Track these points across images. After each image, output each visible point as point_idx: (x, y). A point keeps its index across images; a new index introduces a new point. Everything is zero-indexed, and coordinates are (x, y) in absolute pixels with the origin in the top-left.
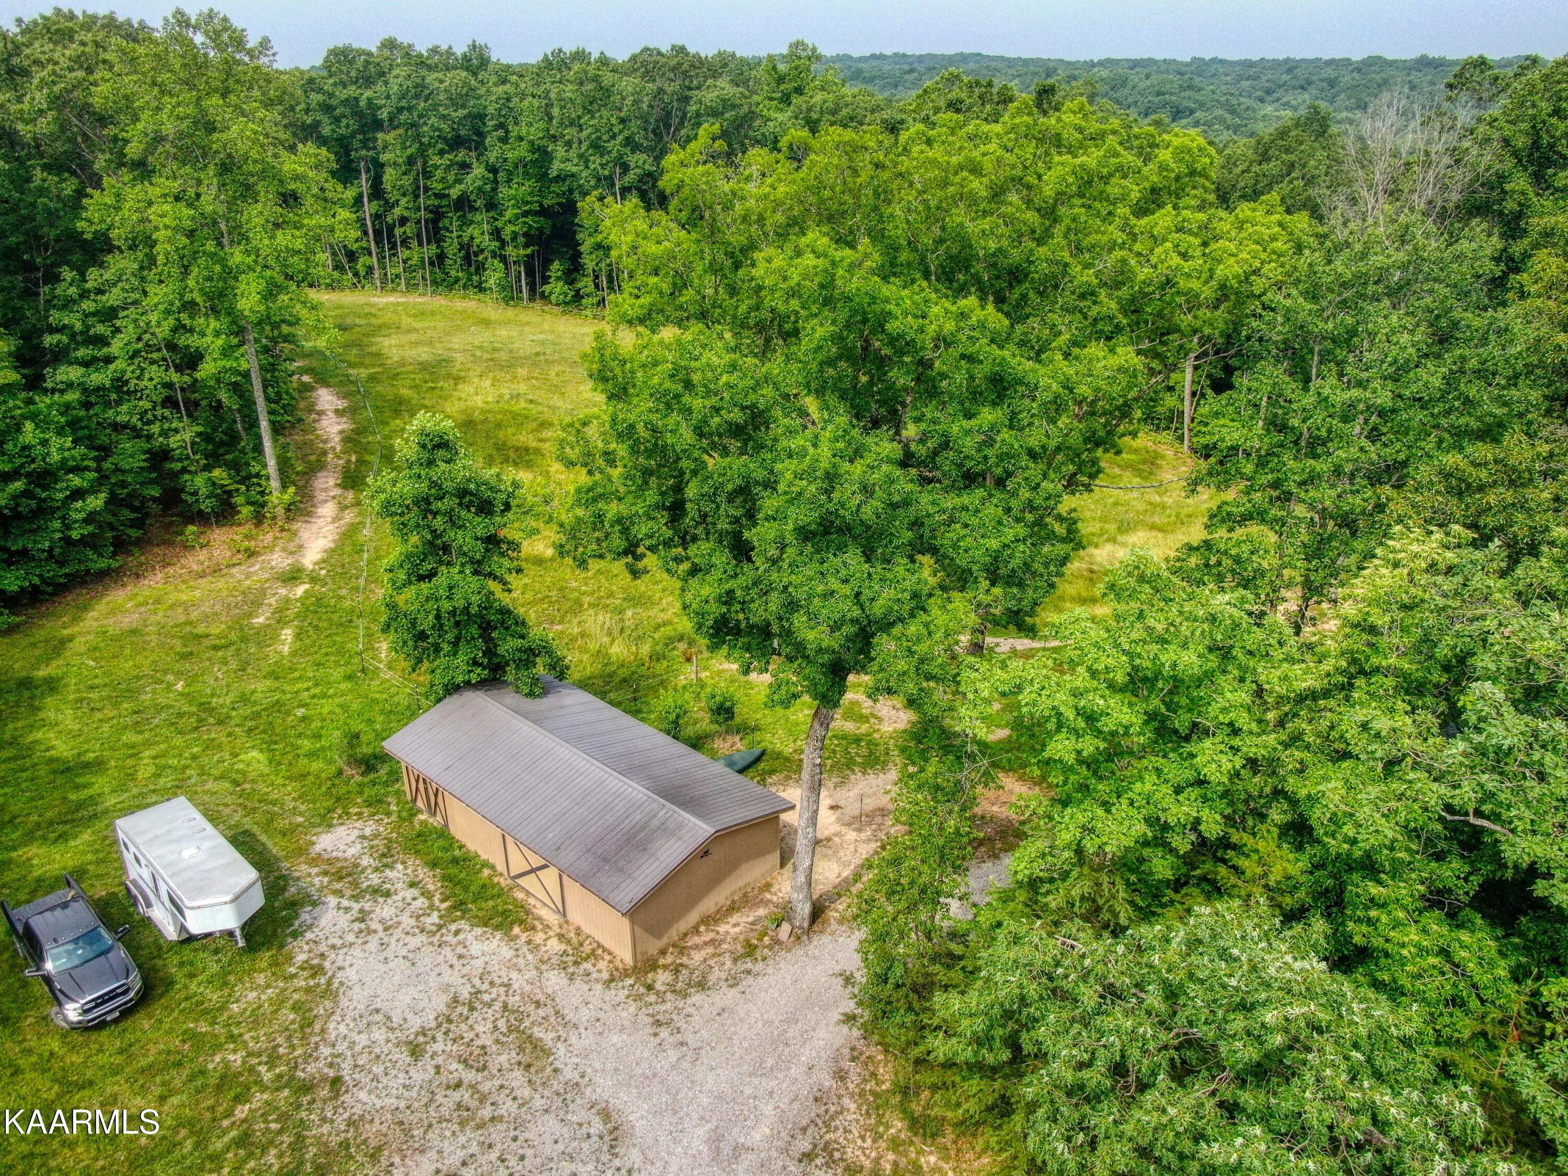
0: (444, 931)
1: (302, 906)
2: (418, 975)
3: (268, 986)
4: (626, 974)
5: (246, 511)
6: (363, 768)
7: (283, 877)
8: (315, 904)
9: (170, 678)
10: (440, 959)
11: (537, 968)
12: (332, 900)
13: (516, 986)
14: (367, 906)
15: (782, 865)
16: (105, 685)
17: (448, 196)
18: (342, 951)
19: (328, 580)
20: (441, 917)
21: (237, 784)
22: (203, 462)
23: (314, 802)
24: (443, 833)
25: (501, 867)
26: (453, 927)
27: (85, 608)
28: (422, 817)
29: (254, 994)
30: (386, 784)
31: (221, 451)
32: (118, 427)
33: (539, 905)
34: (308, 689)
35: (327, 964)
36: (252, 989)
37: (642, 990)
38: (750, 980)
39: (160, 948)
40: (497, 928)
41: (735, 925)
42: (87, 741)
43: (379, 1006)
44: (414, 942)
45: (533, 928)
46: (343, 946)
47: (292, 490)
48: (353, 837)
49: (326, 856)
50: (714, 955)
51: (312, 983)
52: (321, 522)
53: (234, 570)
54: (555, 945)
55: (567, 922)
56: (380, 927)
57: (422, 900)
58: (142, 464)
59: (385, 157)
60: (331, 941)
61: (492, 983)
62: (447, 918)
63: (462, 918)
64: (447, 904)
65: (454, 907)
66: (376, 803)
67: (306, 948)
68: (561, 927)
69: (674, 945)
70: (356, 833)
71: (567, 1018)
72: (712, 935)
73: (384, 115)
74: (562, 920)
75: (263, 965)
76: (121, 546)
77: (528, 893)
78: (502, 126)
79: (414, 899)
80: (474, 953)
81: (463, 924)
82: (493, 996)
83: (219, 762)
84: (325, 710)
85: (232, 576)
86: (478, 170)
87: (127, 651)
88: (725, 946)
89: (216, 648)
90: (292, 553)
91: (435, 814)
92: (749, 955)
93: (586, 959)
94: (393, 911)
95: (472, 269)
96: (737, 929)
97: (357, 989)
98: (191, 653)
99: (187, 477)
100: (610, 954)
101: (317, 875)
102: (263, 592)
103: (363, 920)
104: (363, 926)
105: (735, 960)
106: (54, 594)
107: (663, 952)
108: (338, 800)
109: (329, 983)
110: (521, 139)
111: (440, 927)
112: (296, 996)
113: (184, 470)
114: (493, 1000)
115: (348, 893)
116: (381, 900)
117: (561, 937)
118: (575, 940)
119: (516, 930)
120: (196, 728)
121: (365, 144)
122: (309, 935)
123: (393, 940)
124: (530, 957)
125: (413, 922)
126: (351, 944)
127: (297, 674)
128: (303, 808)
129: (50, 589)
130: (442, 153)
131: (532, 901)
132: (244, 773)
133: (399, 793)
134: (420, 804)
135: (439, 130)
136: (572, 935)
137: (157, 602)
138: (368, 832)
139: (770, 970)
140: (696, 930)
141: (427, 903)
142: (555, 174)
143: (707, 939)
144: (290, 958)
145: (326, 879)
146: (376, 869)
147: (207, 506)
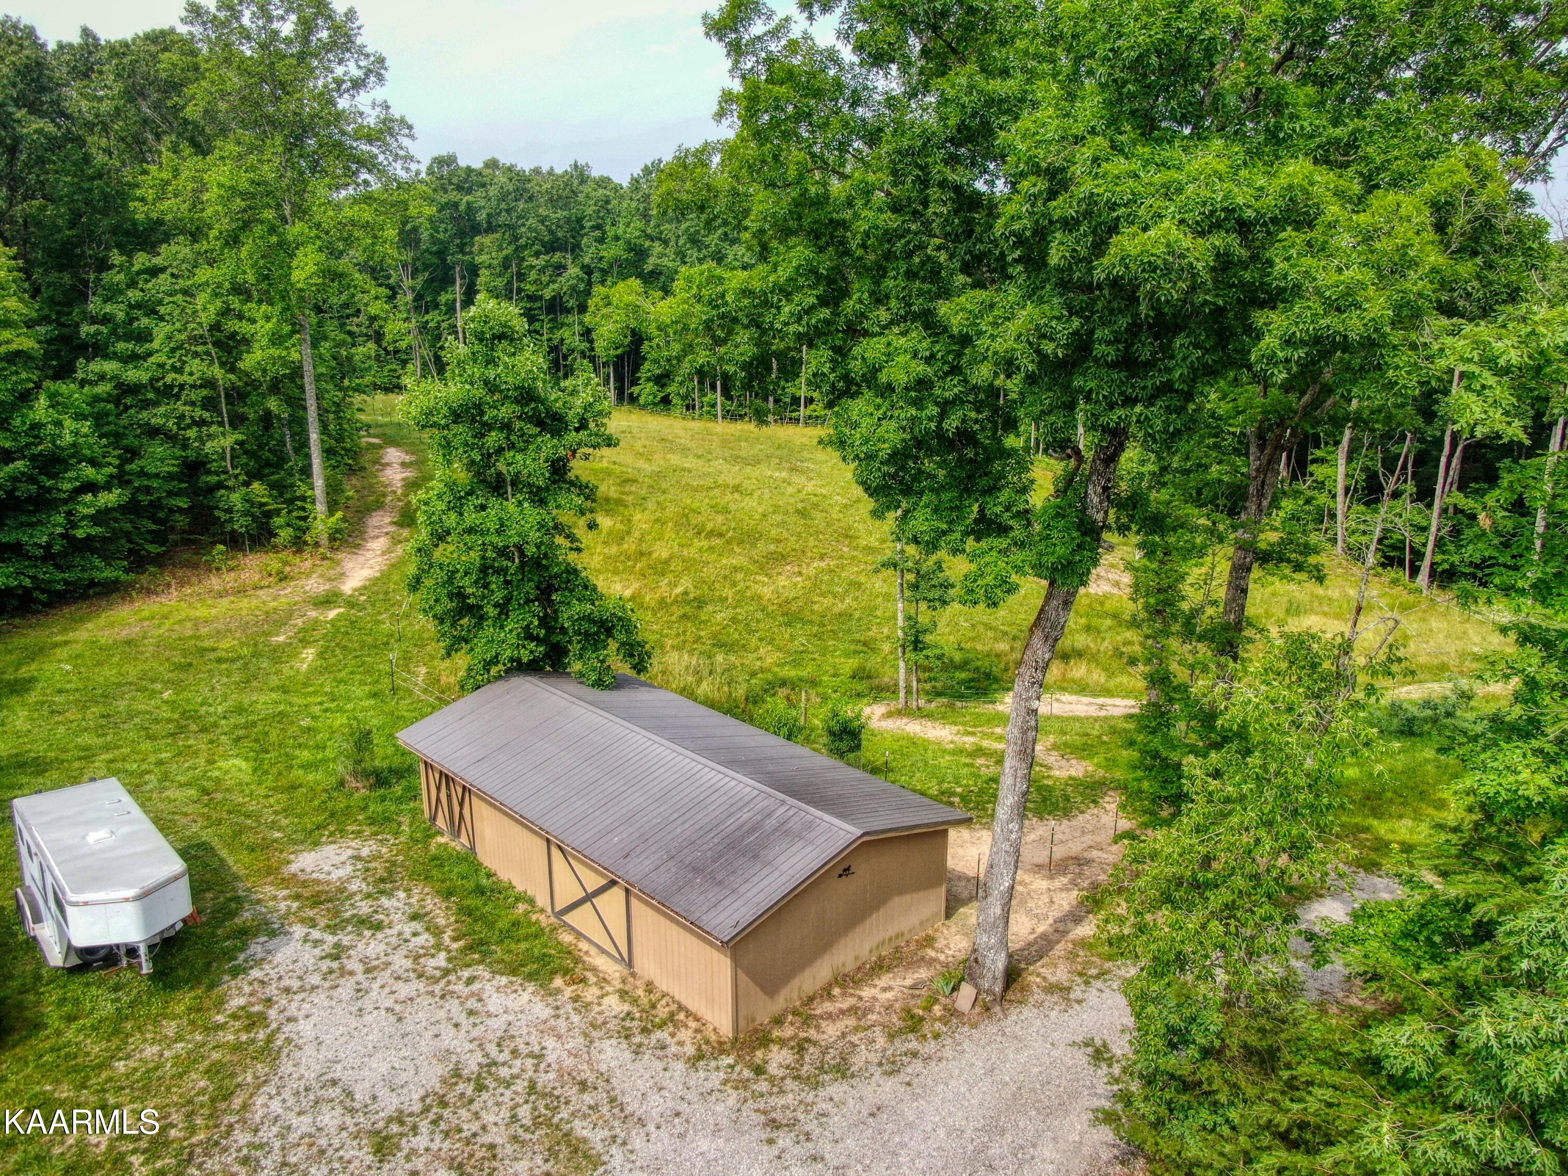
0: (452, 977)
1: (256, 935)
2: (404, 1036)
3: (179, 1038)
4: (721, 1049)
5: (285, 534)
6: (372, 780)
7: (237, 899)
8: (273, 934)
9: (158, 686)
10: (442, 1014)
11: (586, 1035)
12: (299, 931)
13: (551, 1058)
14: (346, 941)
15: (948, 916)
16: (77, 690)
17: (541, 298)
18: (298, 997)
19: (367, 605)
20: (449, 960)
21: (205, 792)
22: (243, 478)
23: (299, 816)
24: (469, 858)
25: (542, 900)
26: (466, 974)
27: (82, 620)
28: (441, 840)
29: (156, 1049)
30: (399, 800)
31: (267, 471)
32: (154, 432)
33: (593, 951)
34: (321, 703)
35: (272, 1013)
36: (154, 1041)
37: (747, 1073)
38: (917, 1065)
39: (38, 978)
40: (530, 977)
41: (884, 990)
42: (34, 741)
43: (338, 1075)
44: (405, 991)
45: (583, 980)
46: (302, 989)
47: (339, 514)
48: (344, 858)
49: (302, 877)
50: (856, 1029)
51: (244, 1037)
52: (369, 555)
53: (260, 593)
54: (614, 1005)
55: (633, 975)
56: (359, 968)
57: (426, 936)
58: (171, 469)
59: (478, 259)
60: (286, 982)
61: (515, 1053)
62: (460, 960)
63: (481, 962)
64: (461, 943)
65: (470, 948)
66: (382, 822)
67: (247, 989)
68: (624, 982)
69: (795, 1013)
70: (350, 852)
71: (629, 1109)
72: (849, 1002)
73: (482, 216)
74: (626, 972)
75: (180, 1009)
76: (139, 562)
77: (579, 935)
78: (598, 227)
79: (415, 934)
80: (492, 1009)
81: (481, 971)
82: (515, 1071)
83: (189, 768)
84: (338, 723)
85: (257, 597)
86: (573, 271)
87: (115, 660)
88: (873, 1017)
89: (219, 661)
90: (330, 580)
91: (459, 836)
92: (913, 1030)
93: (661, 1026)
94: (383, 947)
96: (889, 995)
97: (309, 1050)
98: (190, 665)
99: (223, 492)
100: (697, 1019)
101: (285, 898)
102: (290, 614)
103: (337, 958)
104: (335, 965)
105: (891, 1037)
106: (49, 605)
107: (778, 1021)
108: (332, 815)
109: (270, 1039)
110: (617, 238)
111: (446, 972)
112: (216, 1056)
113: (220, 485)
114: (514, 1077)
115: (322, 922)
116: (368, 933)
117: (623, 994)
118: (644, 1001)
119: (558, 982)
120: (172, 735)
121: (461, 249)
122: (256, 973)
123: (376, 986)
124: (576, 1019)
125: (408, 964)
126: (314, 988)
127: (311, 689)
128: (285, 822)
129: (44, 597)
130: (537, 254)
131: (584, 946)
132: (218, 781)
133: (415, 813)
134: (441, 823)
135: (535, 231)
136: (640, 992)
137: (165, 617)
138: (365, 852)
139: (948, 1053)
140: (826, 993)
141: (432, 941)
142: (651, 268)
143: (845, 1006)
144: (220, 1004)
145: (296, 905)
146: (368, 896)
147: (240, 524)
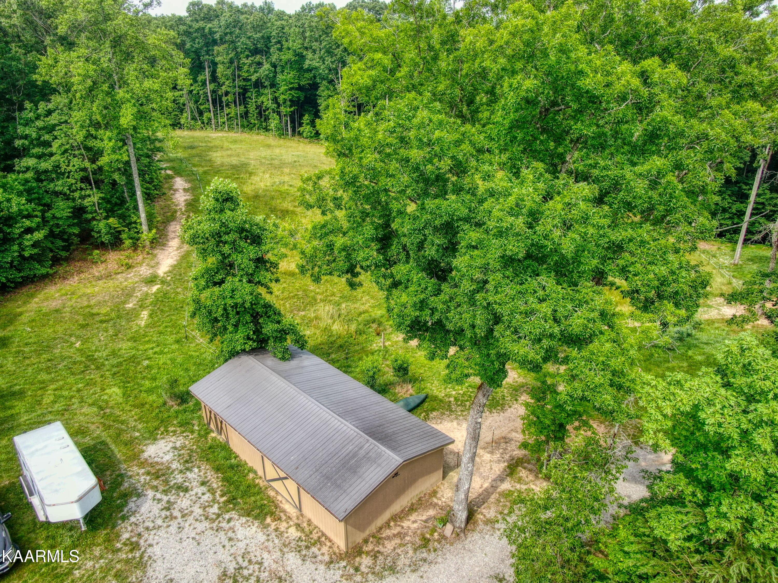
0: (221, 519)
1: (131, 497)
2: (201, 553)
3: (101, 557)
4: (341, 557)
5: (128, 242)
6: (179, 401)
7: (121, 475)
8: (139, 496)
9: (73, 339)
10: (217, 540)
11: (281, 550)
12: (150, 493)
13: (266, 564)
14: (172, 498)
15: (444, 478)
16: (35, 343)
17: (251, 80)
18: (153, 532)
19: (172, 283)
20: (219, 508)
21: (101, 408)
22: (105, 214)
23: (147, 422)
24: (225, 447)
25: (260, 473)
26: (227, 516)
27: (32, 296)
28: (213, 435)
29: (91, 563)
30: (193, 411)
31: (116, 208)
32: (57, 194)
33: (284, 501)
34: (152, 348)
35: (142, 542)
36: (91, 559)
37: (352, 571)
38: (425, 567)
39: (35, 524)
40: (256, 518)
41: (414, 522)
42: (17, 378)
43: (172, 576)
44: (201, 526)
45: (280, 519)
46: (154, 528)
47: (154, 231)
48: (168, 448)
49: (150, 461)
50: (401, 545)
51: (130, 556)
52: (170, 250)
53: (119, 276)
54: (293, 533)
55: (302, 515)
56: (179, 515)
57: (208, 495)
58: (68, 214)
59: (218, 59)
60: (147, 524)
61: (250, 561)
62: (224, 509)
63: (233, 509)
64: (225, 498)
65: (229, 501)
66: (185, 424)
67: (130, 528)
68: (298, 518)
69: (374, 536)
70: (171, 445)
72: (398, 529)
73: (217, 36)
74: (299, 513)
75: (100, 540)
76: (56, 261)
77: (277, 492)
78: (279, 42)
79: (203, 494)
80: (239, 536)
81: (233, 514)
82: (251, 571)
83: (93, 394)
84: (161, 362)
85: (117, 279)
86: (267, 66)
87: (51, 322)
88: (408, 538)
89: (102, 322)
90: (152, 267)
91: (221, 434)
92: (425, 546)
93: (314, 544)
94: (189, 502)
95: (263, 120)
96: (415, 525)
97: (159, 562)
98: (87, 325)
99: (95, 222)
100: (330, 541)
101: (143, 474)
102: (134, 289)
103: (168, 509)
104: (168, 513)
105: (415, 550)
106: (15, 288)
107: (366, 541)
108: (162, 421)
109: (141, 557)
110: (289, 49)
111: (218, 516)
112: (119, 566)
113: (94, 219)
114: (250, 575)
115: (161, 488)
116: (182, 494)
117: (298, 526)
118: (307, 529)
119: (268, 520)
120: (83, 372)
121: (208, 52)
122: (133, 519)
123: (187, 525)
124: (276, 541)
125: (200, 511)
126: (160, 527)
127: (147, 339)
128: (140, 426)
129: (12, 285)
130: (247, 57)
131: (279, 498)
132: (107, 402)
133: (200, 418)
134: (212, 426)
135: (246, 44)
136: (305, 525)
137: (73, 293)
138: (178, 444)
139: (440, 560)
140: (387, 525)
141: (211, 497)
142: (307, 67)
143: (395, 532)
144: (118, 536)
145: (148, 478)
146: (181, 472)
147: (106, 239)
